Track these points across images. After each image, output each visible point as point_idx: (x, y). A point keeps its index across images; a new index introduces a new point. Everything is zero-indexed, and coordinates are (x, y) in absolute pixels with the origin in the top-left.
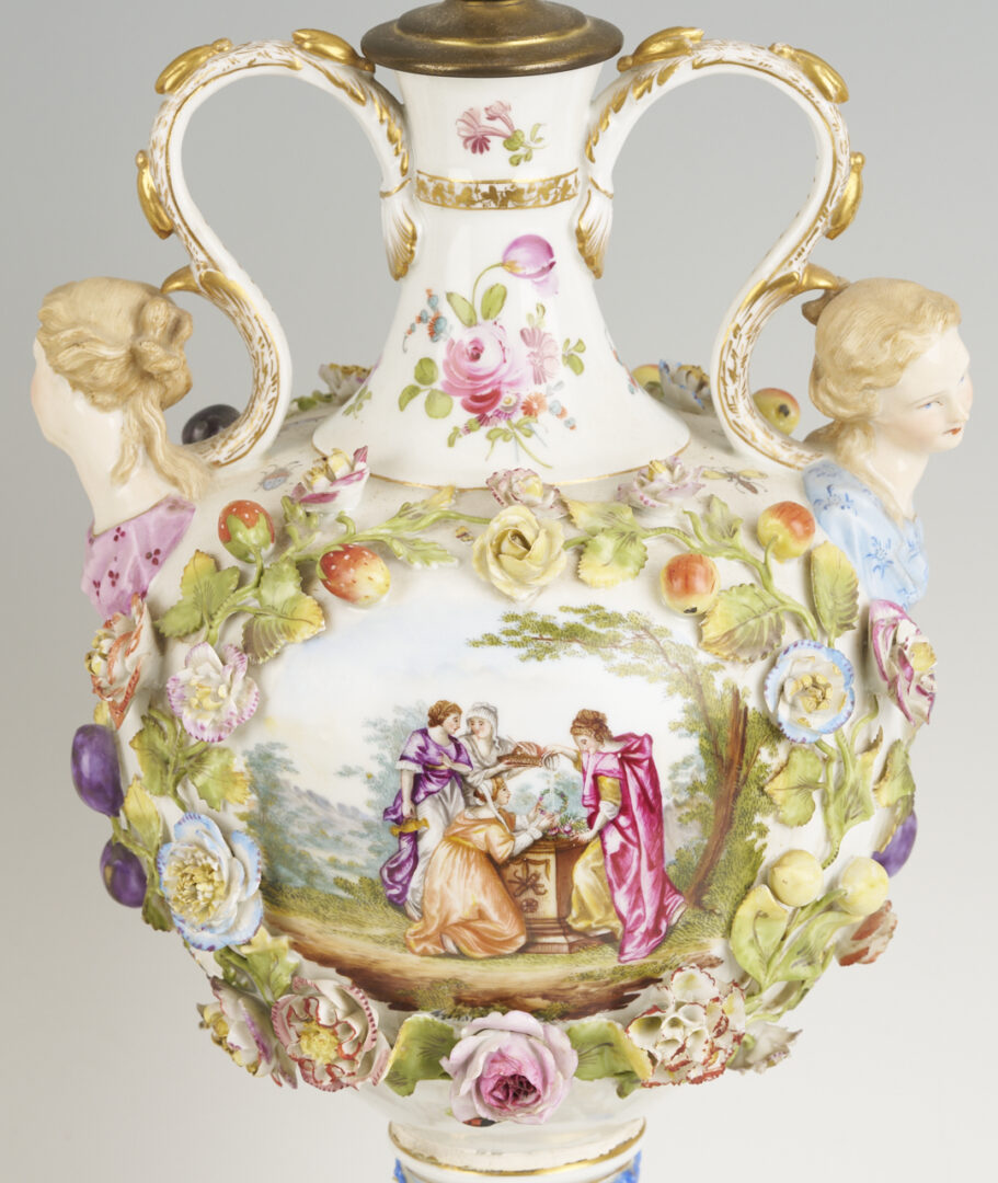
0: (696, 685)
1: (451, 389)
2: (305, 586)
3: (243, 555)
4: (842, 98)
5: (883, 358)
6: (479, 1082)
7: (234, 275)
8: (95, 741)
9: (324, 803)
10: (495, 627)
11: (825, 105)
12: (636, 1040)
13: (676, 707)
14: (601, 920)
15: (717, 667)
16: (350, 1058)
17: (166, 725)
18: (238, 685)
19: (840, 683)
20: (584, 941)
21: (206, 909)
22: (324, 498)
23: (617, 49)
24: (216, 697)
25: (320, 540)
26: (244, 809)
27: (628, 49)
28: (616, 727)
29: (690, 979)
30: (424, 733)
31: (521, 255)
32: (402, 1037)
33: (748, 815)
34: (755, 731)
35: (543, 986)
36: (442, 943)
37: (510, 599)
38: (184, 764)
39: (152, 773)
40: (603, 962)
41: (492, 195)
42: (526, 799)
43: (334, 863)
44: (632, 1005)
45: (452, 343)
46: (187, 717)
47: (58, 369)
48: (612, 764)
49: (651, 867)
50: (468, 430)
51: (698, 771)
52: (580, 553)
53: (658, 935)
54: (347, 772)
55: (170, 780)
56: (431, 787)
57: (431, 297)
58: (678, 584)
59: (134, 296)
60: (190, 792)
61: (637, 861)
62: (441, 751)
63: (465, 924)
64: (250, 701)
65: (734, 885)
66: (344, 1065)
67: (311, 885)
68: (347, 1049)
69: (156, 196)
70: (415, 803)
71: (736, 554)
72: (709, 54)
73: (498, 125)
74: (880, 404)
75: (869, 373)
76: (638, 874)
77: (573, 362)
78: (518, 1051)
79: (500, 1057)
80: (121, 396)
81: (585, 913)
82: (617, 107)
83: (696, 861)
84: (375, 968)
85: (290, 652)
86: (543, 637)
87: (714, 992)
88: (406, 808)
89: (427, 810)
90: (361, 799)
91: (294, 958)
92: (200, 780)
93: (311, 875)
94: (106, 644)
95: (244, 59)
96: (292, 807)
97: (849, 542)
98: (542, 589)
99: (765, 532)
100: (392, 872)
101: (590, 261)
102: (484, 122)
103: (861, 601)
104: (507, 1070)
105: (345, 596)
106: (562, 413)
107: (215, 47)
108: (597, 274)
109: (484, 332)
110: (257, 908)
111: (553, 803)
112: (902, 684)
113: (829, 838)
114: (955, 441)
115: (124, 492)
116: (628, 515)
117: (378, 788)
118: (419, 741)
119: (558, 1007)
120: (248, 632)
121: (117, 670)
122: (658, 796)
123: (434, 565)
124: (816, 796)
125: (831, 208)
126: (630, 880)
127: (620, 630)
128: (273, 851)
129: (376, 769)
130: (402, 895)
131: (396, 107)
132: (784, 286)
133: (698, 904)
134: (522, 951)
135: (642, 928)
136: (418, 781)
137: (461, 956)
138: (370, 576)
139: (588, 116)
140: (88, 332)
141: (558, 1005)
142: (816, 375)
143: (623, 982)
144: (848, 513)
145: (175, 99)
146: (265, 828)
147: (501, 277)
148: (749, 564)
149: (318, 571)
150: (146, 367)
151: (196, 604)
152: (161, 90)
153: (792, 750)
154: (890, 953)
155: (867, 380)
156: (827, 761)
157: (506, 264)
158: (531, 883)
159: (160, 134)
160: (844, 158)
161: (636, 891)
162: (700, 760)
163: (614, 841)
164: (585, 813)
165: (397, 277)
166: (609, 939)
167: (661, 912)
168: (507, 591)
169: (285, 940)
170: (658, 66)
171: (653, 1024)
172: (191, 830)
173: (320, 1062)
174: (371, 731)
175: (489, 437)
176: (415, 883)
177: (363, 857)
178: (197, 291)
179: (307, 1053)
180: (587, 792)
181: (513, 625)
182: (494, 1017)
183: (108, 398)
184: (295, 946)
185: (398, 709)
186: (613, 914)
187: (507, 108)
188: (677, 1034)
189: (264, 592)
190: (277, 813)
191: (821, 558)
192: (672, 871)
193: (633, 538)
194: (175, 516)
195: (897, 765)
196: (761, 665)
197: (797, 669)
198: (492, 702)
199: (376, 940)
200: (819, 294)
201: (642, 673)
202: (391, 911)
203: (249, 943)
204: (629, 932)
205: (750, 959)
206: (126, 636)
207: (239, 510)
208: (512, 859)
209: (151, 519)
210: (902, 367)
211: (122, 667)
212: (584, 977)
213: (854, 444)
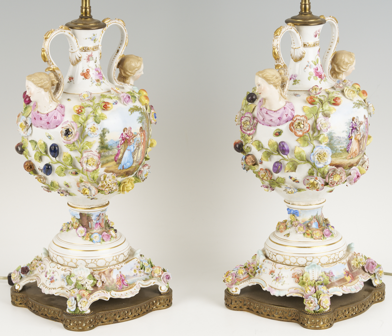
9: (340, 138)
35: (357, 161)
36: (351, 157)
43: (340, 147)
63: (354, 152)
88: (351, 135)
89: (353, 135)
90: (345, 135)
93: (337, 150)
96: (335, 140)
100: (348, 146)
117: (347, 133)
129: (347, 130)
130: (348, 150)
134: (358, 155)
136: (352, 130)
146: (330, 145)
151: (310, 113)
189: (324, 108)
199: (343, 158)
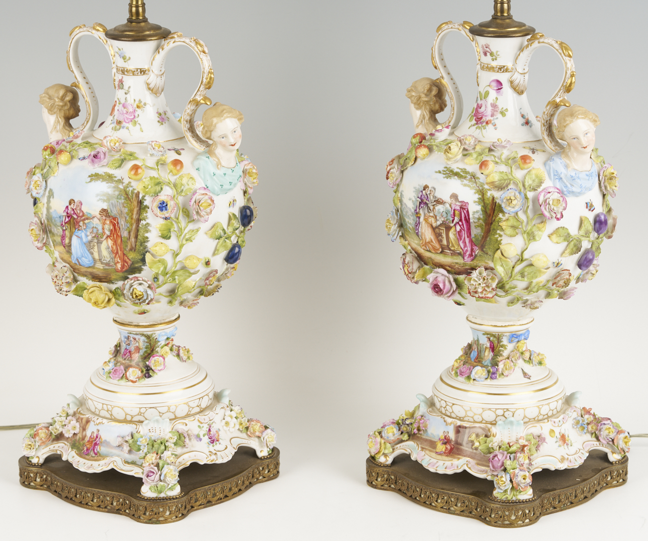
0: (482, 193)
13: (476, 197)
14: (457, 248)
15: (489, 190)
20: (454, 253)
33: (495, 230)
34: (497, 209)
35: (449, 264)
48: (458, 208)
49: (468, 237)
51: (480, 215)
52: (465, 156)
53: (473, 256)
54: (410, 200)
56: (422, 205)
61: (464, 234)
62: (424, 197)
63: (429, 243)
65: (492, 248)
70: (419, 209)
76: (465, 238)
78: (440, 279)
79: (436, 279)
81: (453, 246)
83: (480, 238)
86: (450, 173)
87: (485, 275)
89: (421, 211)
100: (416, 227)
106: (495, 125)
118: (421, 193)
122: (469, 218)
126: (463, 239)
127: (468, 175)
130: (418, 233)
133: (483, 250)
134: (441, 253)
135: (468, 253)
136: (420, 204)
137: (430, 251)
141: (454, 270)
143: (467, 267)
153: (510, 216)
161: (464, 242)
162: (481, 212)
163: (458, 228)
164: (451, 219)
166: (460, 254)
167: (472, 250)
176: (419, 230)
180: (452, 214)
182: (440, 269)
186: (459, 247)
192: (474, 239)
196: (502, 192)
197: (508, 195)
198: (435, 187)
201: (469, 187)
204: (465, 253)
208: (436, 227)
212: (457, 263)
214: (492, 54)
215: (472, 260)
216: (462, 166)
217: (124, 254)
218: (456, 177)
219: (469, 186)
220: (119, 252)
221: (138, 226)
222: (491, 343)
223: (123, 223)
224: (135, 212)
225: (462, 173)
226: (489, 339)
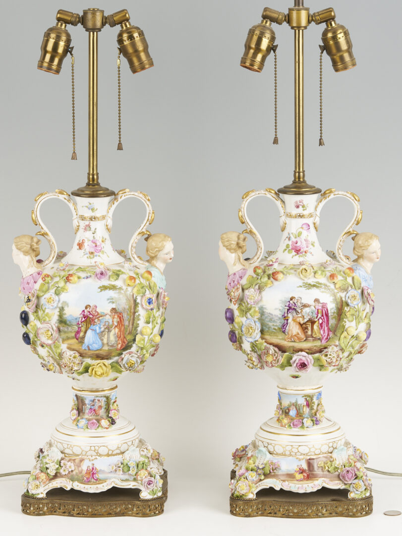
0: (335, 295)
1: (292, 249)
2: (269, 279)
3: (258, 275)
4: (359, 201)
5: (366, 244)
6: (297, 364)
7: (254, 230)
8: (229, 311)
9: (272, 315)
10: (301, 285)
11: (356, 202)
12: (323, 358)
13: (331, 298)
14: (318, 336)
15: (338, 293)
16: (275, 360)
17: (244, 305)
18: (257, 295)
19: (358, 296)
20: (315, 339)
21: (251, 334)
22: (272, 265)
23: (321, 192)
24: (254, 297)
25: (271, 272)
26: (258, 317)
27: (322, 192)
28: (321, 302)
29: (333, 348)
30: (289, 302)
31: (304, 226)
32: (284, 356)
33: (343, 319)
34: (344, 304)
35: (308, 348)
36: (291, 339)
37: (303, 280)
38: (247, 310)
39: (241, 313)
40: (318, 343)
41: (300, 216)
42: (306, 313)
43: (273, 325)
44: (323, 352)
45: (292, 241)
46: (249, 301)
47: (224, 246)
48: (320, 308)
49: (327, 326)
50: (295, 255)
51: (334, 310)
52: (315, 274)
53: (328, 339)
54: (276, 309)
55: (244, 313)
56: (290, 311)
57: (289, 234)
58: (332, 278)
59: (237, 234)
60: (248, 314)
61: (324, 325)
62: (292, 305)
63: (295, 335)
64: (260, 298)
65: (340, 331)
66: (274, 362)
67: (269, 329)
68: (274, 358)
69: (242, 216)
70: (288, 314)
71: (341, 275)
72: (336, 193)
73: (301, 204)
74: (365, 253)
75: (363, 247)
77: (313, 245)
78: (304, 359)
79: (301, 359)
80: (235, 251)
81: (316, 334)
82: (321, 202)
83: (334, 326)
84: (280, 345)
85: (266, 289)
86: (310, 286)
87: (337, 350)
88: (286, 315)
89: (290, 315)
90: (278, 314)
91: (265, 344)
92: (250, 312)
93: (269, 328)
94: (234, 290)
95: (258, 193)
96: (266, 316)
97: (360, 275)
98: (309, 278)
99: (346, 272)
100: (283, 326)
101: (316, 228)
102: (299, 203)
103: (362, 285)
104: (302, 362)
105: (276, 280)
106: (311, 253)
107: (252, 191)
108: (317, 231)
109: (298, 239)
110: (259, 334)
111: (311, 314)
112: (369, 299)
113: (356, 326)
114: (378, 260)
115: (235, 267)
116: (323, 268)
117: (281, 312)
118: (288, 303)
119: (311, 352)
120: (259, 286)
121: (236, 294)
122: (328, 314)
123: (291, 275)
124: (354, 317)
125: (357, 219)
126: (323, 328)
127: (322, 285)
128: (262, 325)
129: (281, 308)
130: (285, 331)
131: (283, 202)
132: (349, 233)
133: (334, 334)
134: (305, 341)
135: (325, 338)
136: (288, 310)
137: (294, 342)
138: (280, 276)
139: (316, 204)
140: (230, 239)
141: (311, 351)
142: (354, 249)
143: (322, 347)
144: (360, 271)
145: (245, 200)
146: (261, 320)
147: (301, 230)
148: (343, 277)
149: (272, 276)
150: (240, 245)
151: (249, 283)
152: (243, 198)
153: (350, 308)
154: (366, 352)
155: (363, 248)
156: (356, 311)
157: (302, 228)
158: (306, 328)
159: (243, 206)
160: (359, 211)
161: (324, 330)
162: (335, 308)
163: (321, 321)
164: (316, 316)
165: (283, 231)
166: (319, 339)
167: (328, 335)
168: (303, 278)
169: (264, 341)
170: (328, 195)
171: (326, 355)
172: (248, 321)
173: (270, 361)
174: (281, 302)
175: (299, 256)
176: (287, 328)
177: (279, 324)
178: (248, 233)
179: (267, 360)
180: (316, 312)
181: (304, 284)
182: (300, 353)
183: (233, 251)
184: (266, 342)
185: (285, 298)
186: (320, 334)
187: (303, 200)
188: (331, 357)
189: (262, 280)
190: (264, 317)
191: (355, 277)
192: (330, 327)
193: (324, 271)
194: (245, 271)
195: (368, 316)
196: (345, 293)
197: (351, 294)
198: (301, 296)
199: (280, 339)
200: (355, 235)
202: (283, 333)
203: (257, 341)
204: (323, 338)
205: (343, 345)
206: (237, 289)
207: (257, 267)
208: (304, 324)
209: (240, 271)
210: (369, 246)
211: (237, 294)
212: (315, 346)
213: (361, 261)
214: (303, 206)
215: (327, 342)
216: (315, 280)
217: (124, 337)
218: (315, 288)
219: (325, 292)
220: (122, 336)
221: (134, 317)
222: (307, 401)
223: (125, 316)
224: (132, 308)
225: (317, 285)
226: (306, 399)
